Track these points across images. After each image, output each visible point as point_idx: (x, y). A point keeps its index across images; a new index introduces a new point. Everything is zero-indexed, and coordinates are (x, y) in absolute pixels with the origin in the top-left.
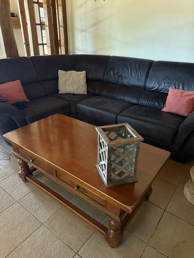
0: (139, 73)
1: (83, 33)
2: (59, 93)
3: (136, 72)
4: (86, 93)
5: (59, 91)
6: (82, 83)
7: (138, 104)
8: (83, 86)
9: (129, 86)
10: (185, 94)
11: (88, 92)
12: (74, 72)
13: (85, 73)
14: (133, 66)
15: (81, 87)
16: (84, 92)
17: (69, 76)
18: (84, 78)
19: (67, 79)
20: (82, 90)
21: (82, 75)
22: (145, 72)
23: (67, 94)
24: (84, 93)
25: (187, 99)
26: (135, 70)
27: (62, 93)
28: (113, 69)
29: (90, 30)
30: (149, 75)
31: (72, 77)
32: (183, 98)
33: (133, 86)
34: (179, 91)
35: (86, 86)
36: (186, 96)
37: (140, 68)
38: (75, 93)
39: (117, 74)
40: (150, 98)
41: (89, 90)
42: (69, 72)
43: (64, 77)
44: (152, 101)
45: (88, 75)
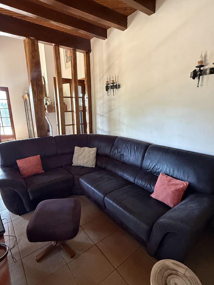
0: (137, 154)
1: (102, 117)
2: (72, 165)
3: (135, 153)
4: (94, 167)
5: (72, 163)
6: (91, 158)
7: (134, 183)
8: (92, 161)
9: (129, 165)
10: (173, 183)
11: (96, 165)
12: (86, 148)
13: (96, 149)
14: (132, 147)
15: (90, 161)
16: (93, 165)
17: (82, 151)
18: (94, 154)
19: (80, 154)
20: (91, 164)
21: (93, 151)
22: (142, 154)
23: (78, 166)
24: (92, 167)
25: (173, 188)
26: (134, 151)
27: (74, 165)
28: (117, 148)
29: (106, 115)
30: (145, 157)
31: (85, 152)
32: (169, 186)
33: (132, 164)
34: (167, 178)
35: (95, 160)
36: (173, 184)
37: (138, 150)
38: (85, 166)
39: (120, 152)
40: (144, 179)
41: (98, 163)
42: (83, 148)
43: (78, 152)
44: (146, 183)
45: (99, 151)
